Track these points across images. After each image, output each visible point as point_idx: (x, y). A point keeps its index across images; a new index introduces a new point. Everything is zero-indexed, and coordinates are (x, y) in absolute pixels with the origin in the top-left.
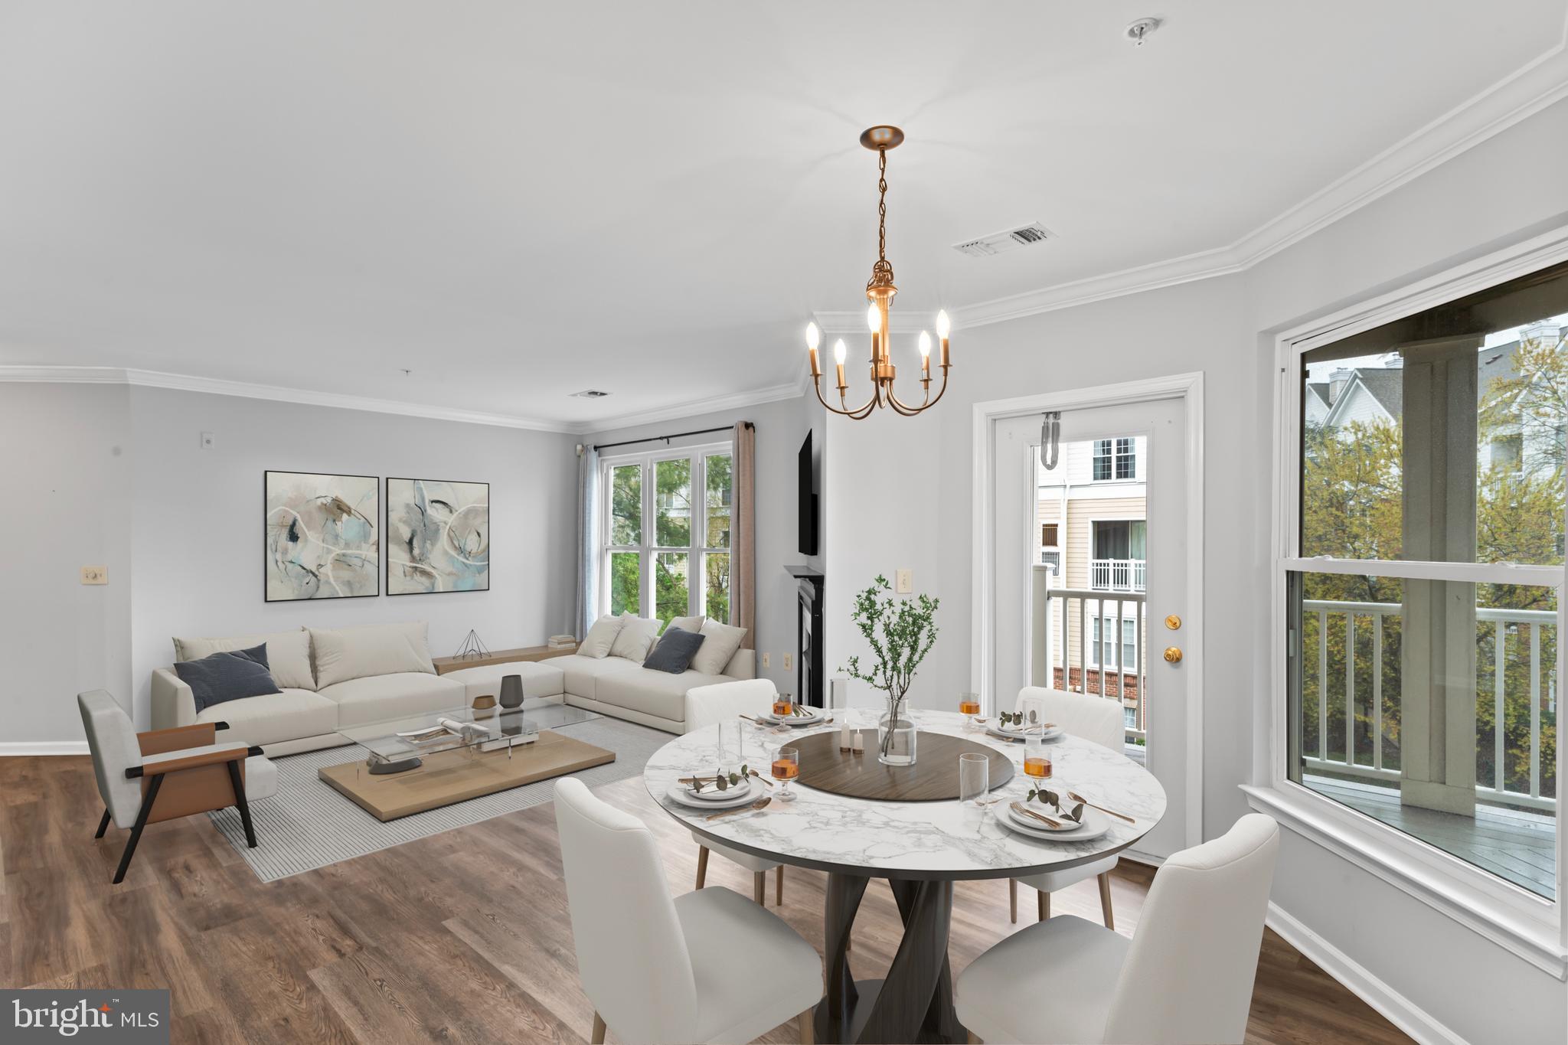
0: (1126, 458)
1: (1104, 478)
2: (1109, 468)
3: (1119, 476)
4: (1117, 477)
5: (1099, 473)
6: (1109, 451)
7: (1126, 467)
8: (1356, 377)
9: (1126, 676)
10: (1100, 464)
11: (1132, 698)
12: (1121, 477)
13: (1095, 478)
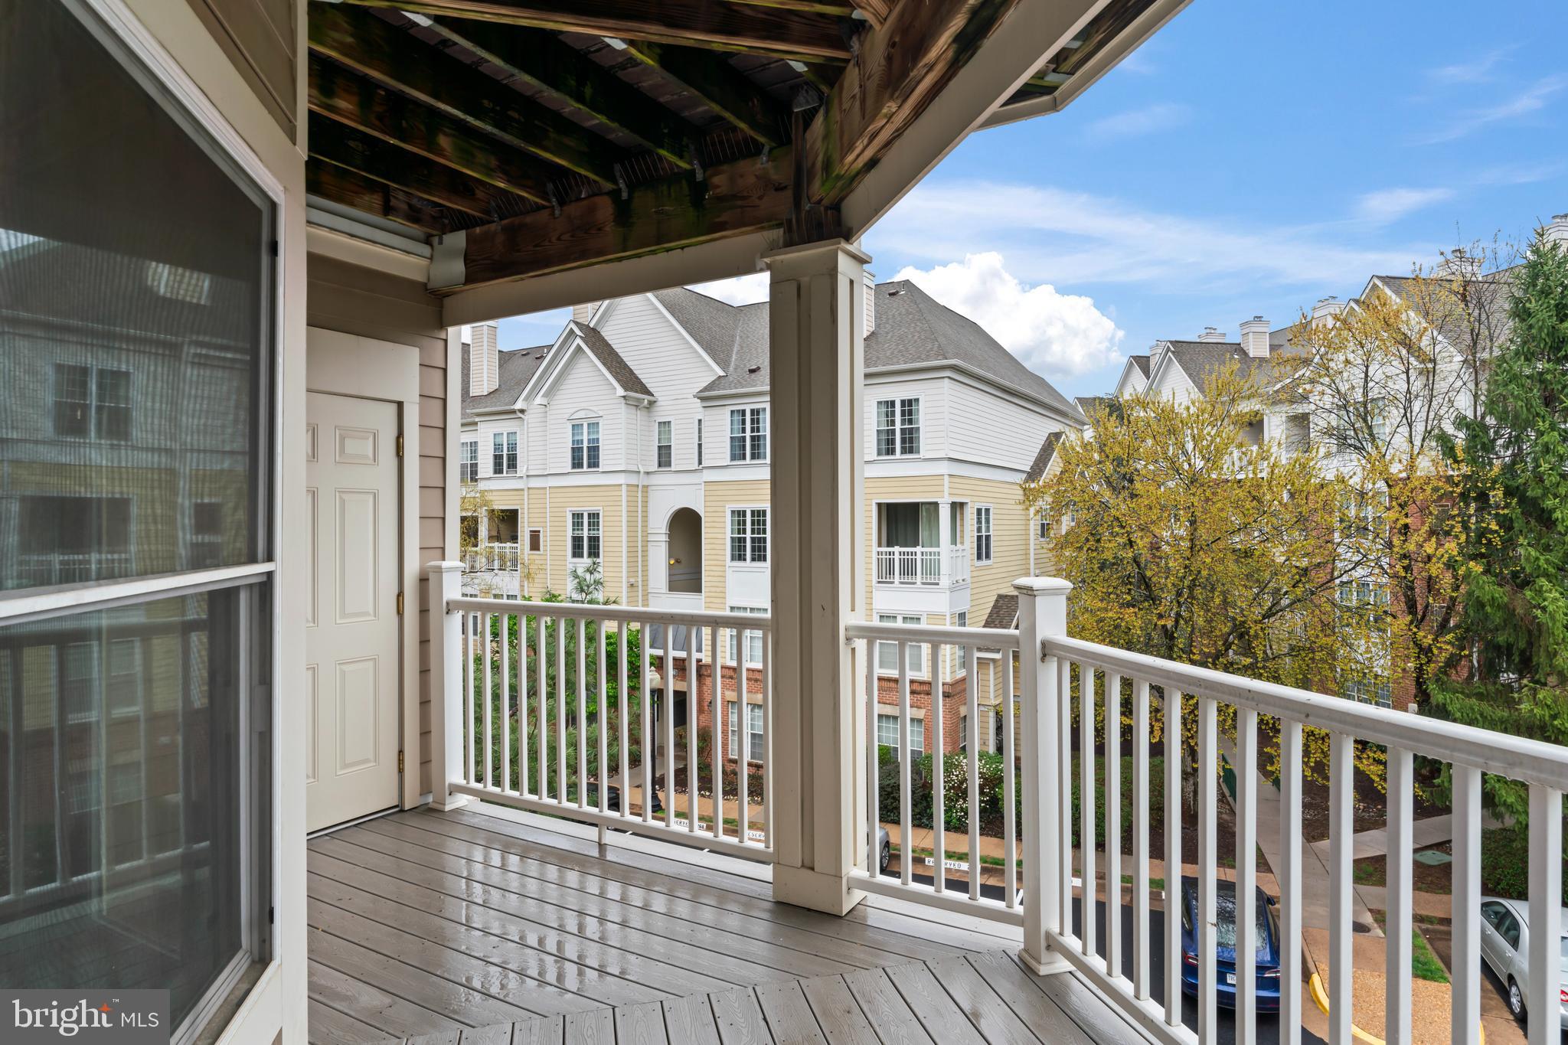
0: (911, 431)
1: (888, 454)
2: (893, 441)
3: (904, 451)
4: (902, 453)
5: (884, 447)
6: (893, 423)
7: (911, 440)
8: (1168, 349)
9: (912, 682)
10: (884, 437)
11: (919, 707)
12: (906, 453)
13: (879, 453)
